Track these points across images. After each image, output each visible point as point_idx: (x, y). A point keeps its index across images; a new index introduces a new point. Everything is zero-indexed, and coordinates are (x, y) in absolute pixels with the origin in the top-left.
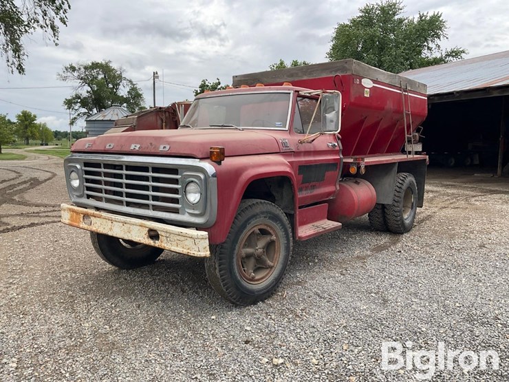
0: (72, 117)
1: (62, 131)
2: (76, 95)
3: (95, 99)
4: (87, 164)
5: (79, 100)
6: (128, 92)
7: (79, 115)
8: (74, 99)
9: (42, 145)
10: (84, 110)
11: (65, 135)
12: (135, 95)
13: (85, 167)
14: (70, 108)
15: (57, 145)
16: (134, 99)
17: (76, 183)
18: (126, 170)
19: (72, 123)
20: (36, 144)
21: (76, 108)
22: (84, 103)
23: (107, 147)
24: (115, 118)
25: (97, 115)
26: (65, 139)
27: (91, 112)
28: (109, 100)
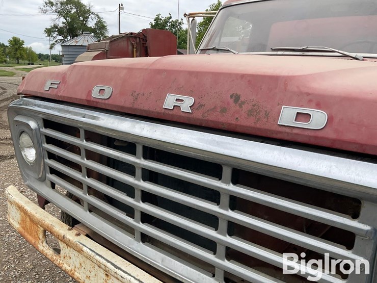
0: (51, 43)
1: (44, 54)
2: (54, 25)
3: (69, 29)
4: (49, 123)
5: (57, 30)
6: (95, 24)
7: (56, 41)
8: (52, 28)
9: (29, 64)
10: (60, 38)
11: (47, 57)
12: (101, 27)
13: (46, 127)
14: (49, 36)
15: (40, 64)
16: (99, 29)
17: (31, 154)
18: (145, 158)
19: (51, 48)
20: (24, 64)
21: (55, 35)
22: (61, 32)
23: (95, 94)
24: (86, 44)
25: (71, 42)
26: (46, 60)
27: (66, 40)
28: (80, 29)
